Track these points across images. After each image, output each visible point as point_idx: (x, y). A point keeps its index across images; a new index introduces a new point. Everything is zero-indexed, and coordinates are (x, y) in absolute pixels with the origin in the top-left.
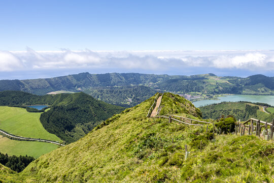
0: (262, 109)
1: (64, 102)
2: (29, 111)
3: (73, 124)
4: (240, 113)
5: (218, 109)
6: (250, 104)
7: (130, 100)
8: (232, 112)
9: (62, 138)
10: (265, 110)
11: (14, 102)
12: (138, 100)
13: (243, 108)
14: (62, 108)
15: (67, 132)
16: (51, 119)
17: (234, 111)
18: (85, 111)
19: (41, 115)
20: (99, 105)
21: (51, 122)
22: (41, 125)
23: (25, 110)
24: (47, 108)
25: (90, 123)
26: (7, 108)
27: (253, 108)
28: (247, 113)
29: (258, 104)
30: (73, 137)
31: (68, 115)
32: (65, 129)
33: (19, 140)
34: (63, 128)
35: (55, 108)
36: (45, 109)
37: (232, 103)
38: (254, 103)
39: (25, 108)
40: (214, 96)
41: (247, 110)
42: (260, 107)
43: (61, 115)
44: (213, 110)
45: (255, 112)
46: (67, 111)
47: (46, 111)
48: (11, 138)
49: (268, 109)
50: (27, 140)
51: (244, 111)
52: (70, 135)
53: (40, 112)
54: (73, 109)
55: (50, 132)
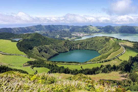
0: (112, 39)
1: (29, 37)
2: (12, 41)
3: (33, 47)
4: (102, 41)
5: (94, 39)
6: (107, 37)
7: (58, 36)
8: (99, 40)
9: (26, 54)
10: (113, 39)
11: (6, 37)
12: (62, 36)
13: (104, 39)
14: (27, 40)
15: (29, 50)
16: (22, 45)
17: (100, 40)
18: (38, 41)
19: (17, 43)
20: (44, 38)
21: (21, 46)
22: (17, 48)
23: (10, 41)
24: (21, 40)
25: (40, 46)
26: (2, 40)
27: (108, 39)
28: (106, 41)
29: (110, 37)
30: (32, 52)
31: (30, 43)
32: (29, 49)
33: (6, 55)
34: (27, 49)
35: (24, 40)
36: (20, 40)
37: (100, 37)
38: (108, 37)
39: (10, 40)
40: (92, 34)
41: (105, 40)
42: (111, 38)
43: (27, 43)
44: (92, 40)
45: (109, 40)
46: (30, 41)
47: (20, 41)
48: (3, 54)
49: (114, 39)
50: (10, 55)
51: (104, 40)
52: (31, 52)
53: (17, 42)
54: (33, 40)
55: (21, 51)
